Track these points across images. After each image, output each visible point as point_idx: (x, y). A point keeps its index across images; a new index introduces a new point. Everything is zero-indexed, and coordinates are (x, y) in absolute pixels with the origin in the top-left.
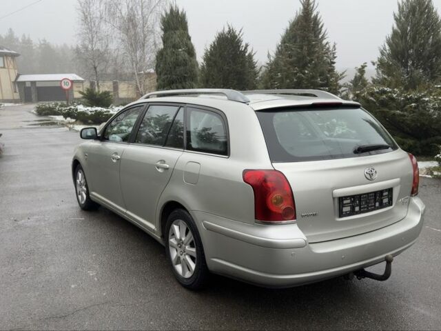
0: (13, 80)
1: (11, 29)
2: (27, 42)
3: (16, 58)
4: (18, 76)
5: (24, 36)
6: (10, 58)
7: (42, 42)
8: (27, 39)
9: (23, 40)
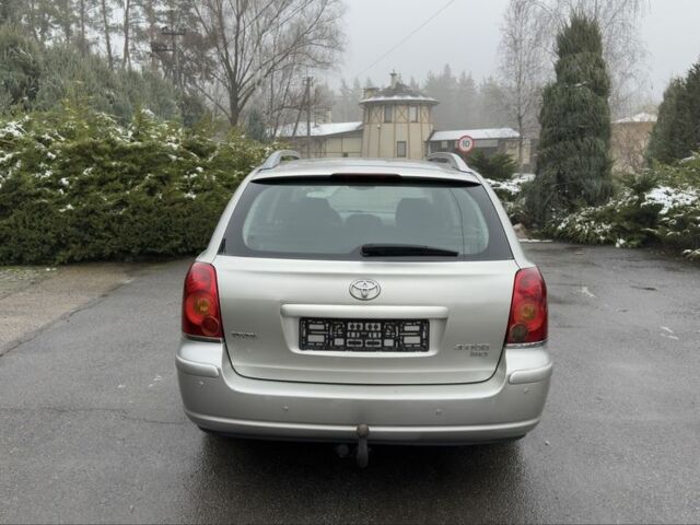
0: (425, 139)
1: (447, 66)
2: (467, 83)
3: (434, 108)
4: (432, 135)
5: (464, 74)
6: (424, 108)
7: (487, 82)
8: (467, 78)
9: (462, 81)
